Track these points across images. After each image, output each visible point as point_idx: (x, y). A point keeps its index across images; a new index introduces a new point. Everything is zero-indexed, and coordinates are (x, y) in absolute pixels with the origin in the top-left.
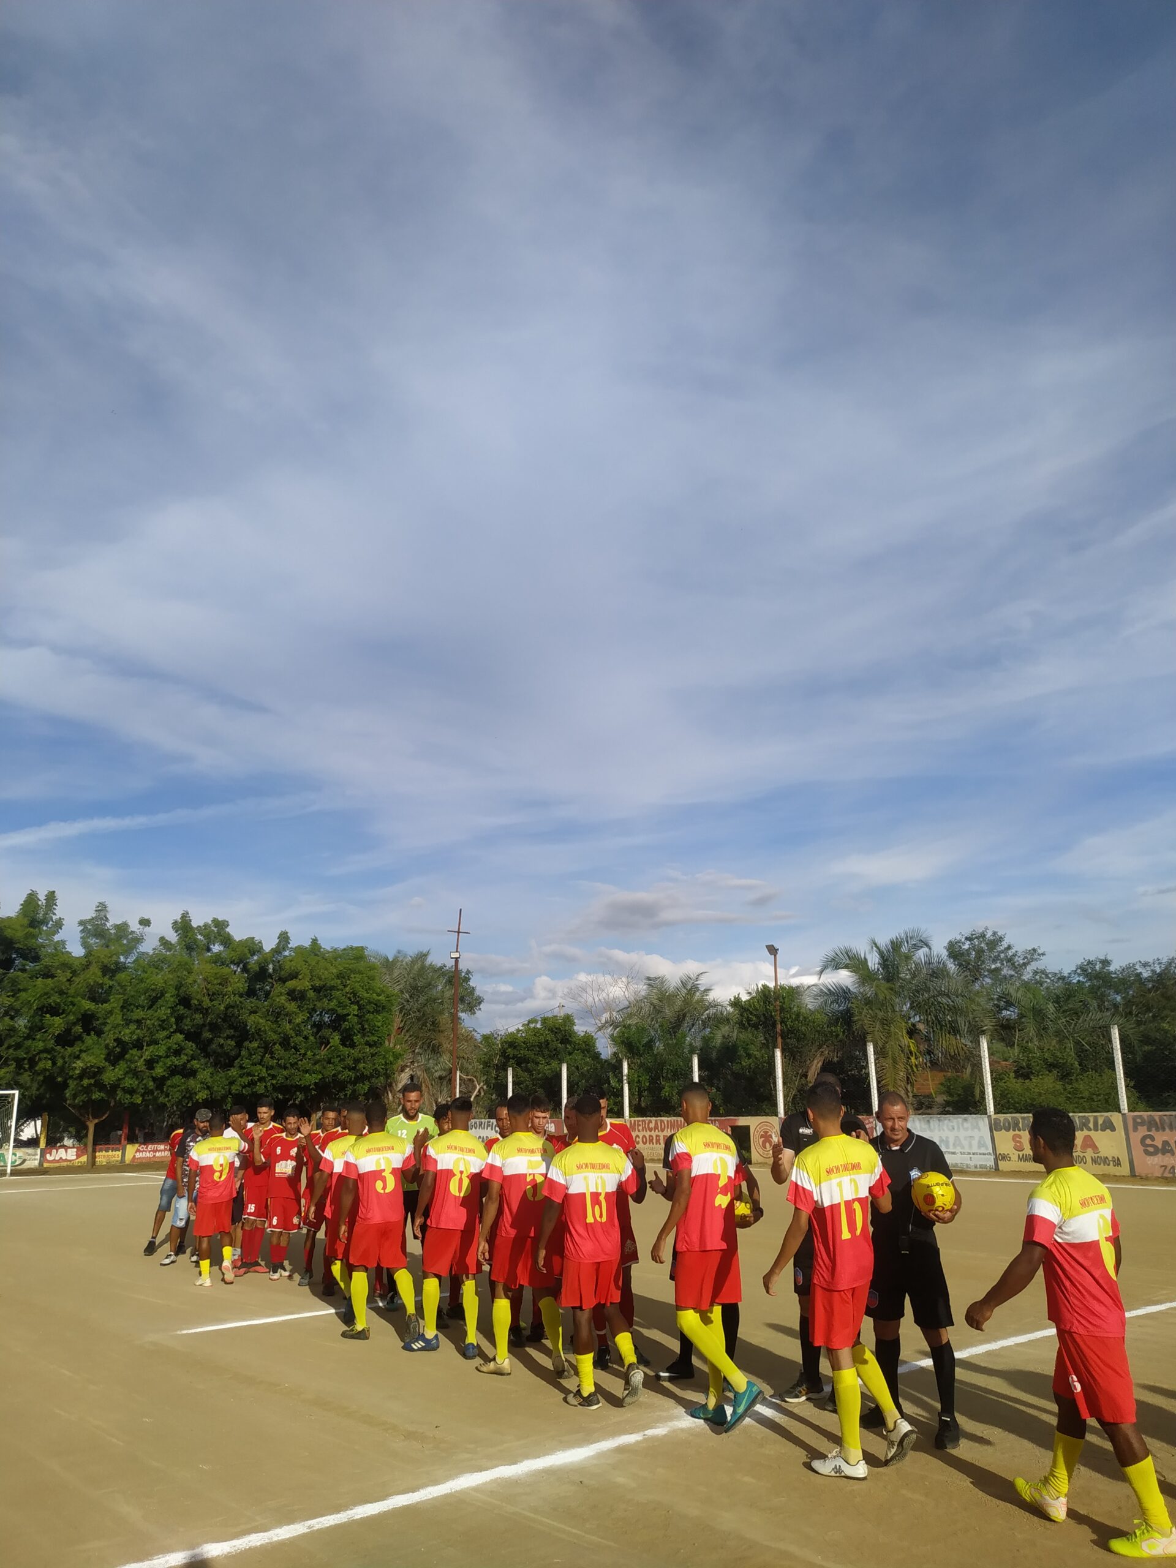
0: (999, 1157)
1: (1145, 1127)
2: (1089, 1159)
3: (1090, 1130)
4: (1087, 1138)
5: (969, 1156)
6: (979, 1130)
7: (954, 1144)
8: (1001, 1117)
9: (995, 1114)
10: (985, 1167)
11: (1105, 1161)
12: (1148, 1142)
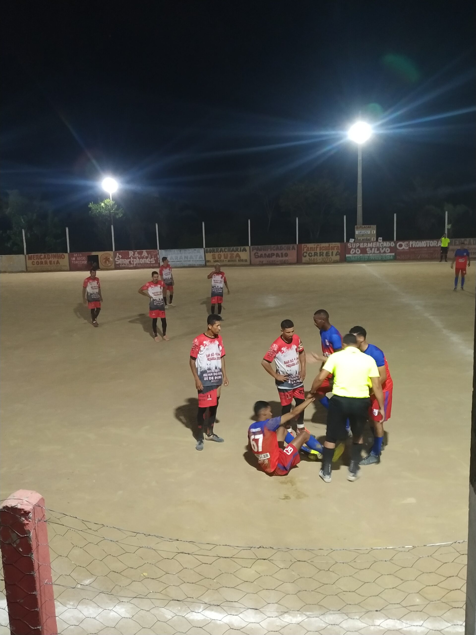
0: (206, 261)
1: (256, 250)
2: (237, 260)
3: (238, 251)
4: (238, 254)
5: (195, 262)
6: (200, 253)
7: (190, 258)
8: (209, 249)
9: (206, 247)
10: (202, 264)
11: (242, 260)
12: (256, 254)
